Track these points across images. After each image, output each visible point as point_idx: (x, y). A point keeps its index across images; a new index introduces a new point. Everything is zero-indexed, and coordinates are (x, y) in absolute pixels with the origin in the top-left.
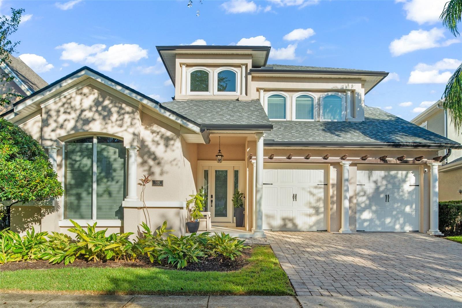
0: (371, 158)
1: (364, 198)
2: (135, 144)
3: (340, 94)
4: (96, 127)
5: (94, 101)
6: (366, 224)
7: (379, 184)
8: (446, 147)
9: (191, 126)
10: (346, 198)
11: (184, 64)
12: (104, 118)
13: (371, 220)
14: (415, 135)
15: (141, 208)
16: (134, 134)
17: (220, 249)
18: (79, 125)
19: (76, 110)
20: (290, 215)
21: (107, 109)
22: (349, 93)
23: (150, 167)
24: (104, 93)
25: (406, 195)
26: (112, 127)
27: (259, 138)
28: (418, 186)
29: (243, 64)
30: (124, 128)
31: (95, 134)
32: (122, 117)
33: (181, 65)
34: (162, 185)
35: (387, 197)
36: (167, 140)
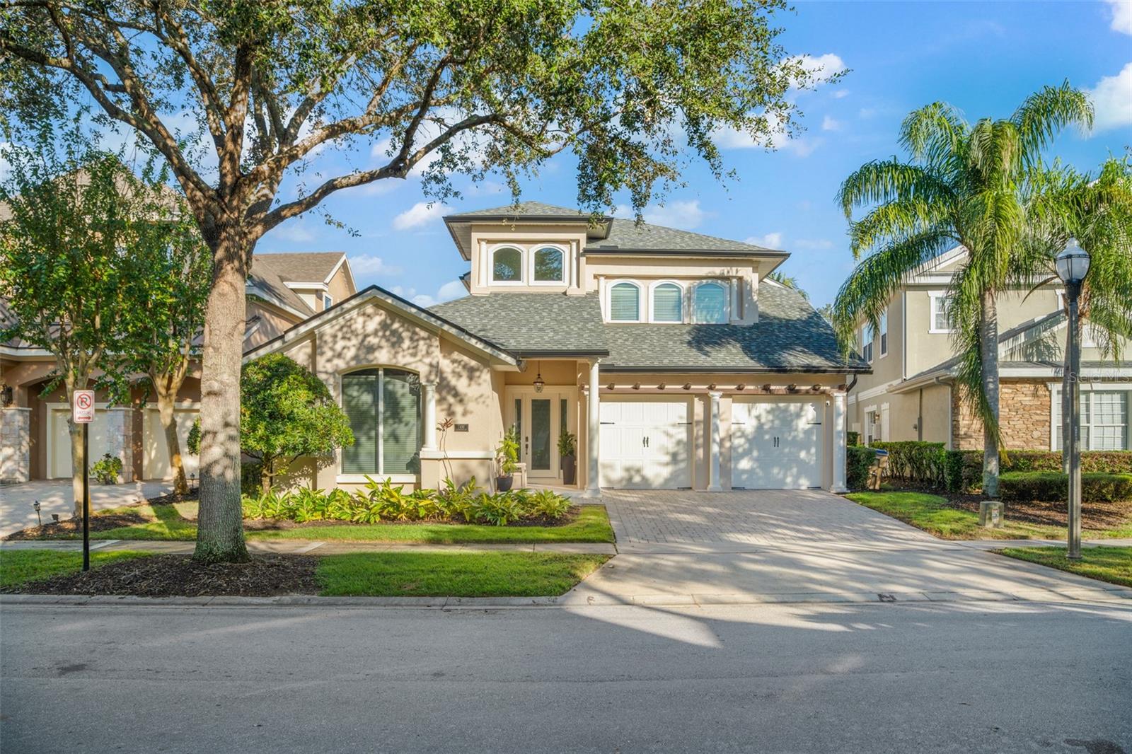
0: (752, 387)
1: (742, 441)
2: (433, 377)
3: (720, 282)
4: (383, 357)
5: (380, 324)
6: (744, 477)
7: (763, 420)
8: (850, 372)
9: (503, 356)
10: (714, 441)
11: (483, 240)
12: (393, 345)
13: (751, 472)
14: (818, 351)
15: (441, 459)
16: (431, 365)
17: (542, 506)
18: (362, 353)
19: (357, 335)
20: (638, 464)
21: (397, 335)
22: (734, 281)
23: (450, 405)
24: (393, 314)
25: (801, 435)
26: (404, 356)
27: (593, 365)
28: (820, 424)
29: (574, 240)
30: (418, 358)
31: (381, 366)
32: (415, 344)
33: (479, 241)
34: (467, 431)
35: (776, 441)
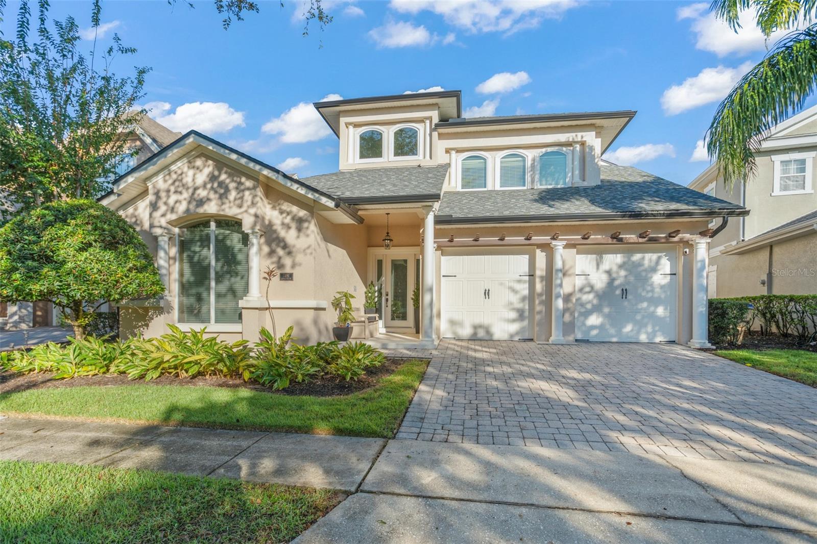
1: (591, 296)
3: (564, 149)
4: (212, 208)
5: (208, 175)
6: (594, 332)
7: (614, 275)
8: (720, 214)
9: (324, 200)
10: (558, 296)
11: (350, 124)
12: (221, 197)
13: (601, 327)
14: (673, 199)
16: (256, 216)
18: (192, 207)
19: (188, 189)
21: (224, 185)
22: (578, 147)
23: (280, 258)
24: (221, 164)
25: (658, 291)
26: (230, 207)
27: (428, 214)
28: (675, 274)
29: (427, 118)
30: (244, 208)
31: (212, 217)
32: (241, 194)
33: (347, 124)
34: (292, 279)
35: (625, 292)
36: (300, 221)
